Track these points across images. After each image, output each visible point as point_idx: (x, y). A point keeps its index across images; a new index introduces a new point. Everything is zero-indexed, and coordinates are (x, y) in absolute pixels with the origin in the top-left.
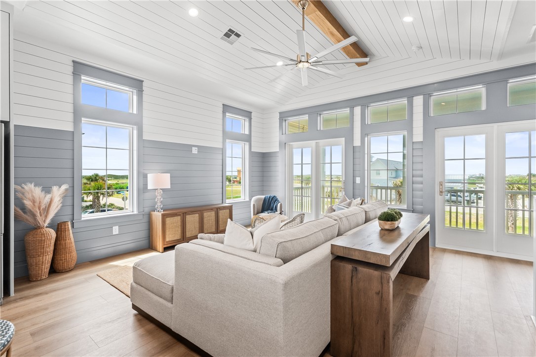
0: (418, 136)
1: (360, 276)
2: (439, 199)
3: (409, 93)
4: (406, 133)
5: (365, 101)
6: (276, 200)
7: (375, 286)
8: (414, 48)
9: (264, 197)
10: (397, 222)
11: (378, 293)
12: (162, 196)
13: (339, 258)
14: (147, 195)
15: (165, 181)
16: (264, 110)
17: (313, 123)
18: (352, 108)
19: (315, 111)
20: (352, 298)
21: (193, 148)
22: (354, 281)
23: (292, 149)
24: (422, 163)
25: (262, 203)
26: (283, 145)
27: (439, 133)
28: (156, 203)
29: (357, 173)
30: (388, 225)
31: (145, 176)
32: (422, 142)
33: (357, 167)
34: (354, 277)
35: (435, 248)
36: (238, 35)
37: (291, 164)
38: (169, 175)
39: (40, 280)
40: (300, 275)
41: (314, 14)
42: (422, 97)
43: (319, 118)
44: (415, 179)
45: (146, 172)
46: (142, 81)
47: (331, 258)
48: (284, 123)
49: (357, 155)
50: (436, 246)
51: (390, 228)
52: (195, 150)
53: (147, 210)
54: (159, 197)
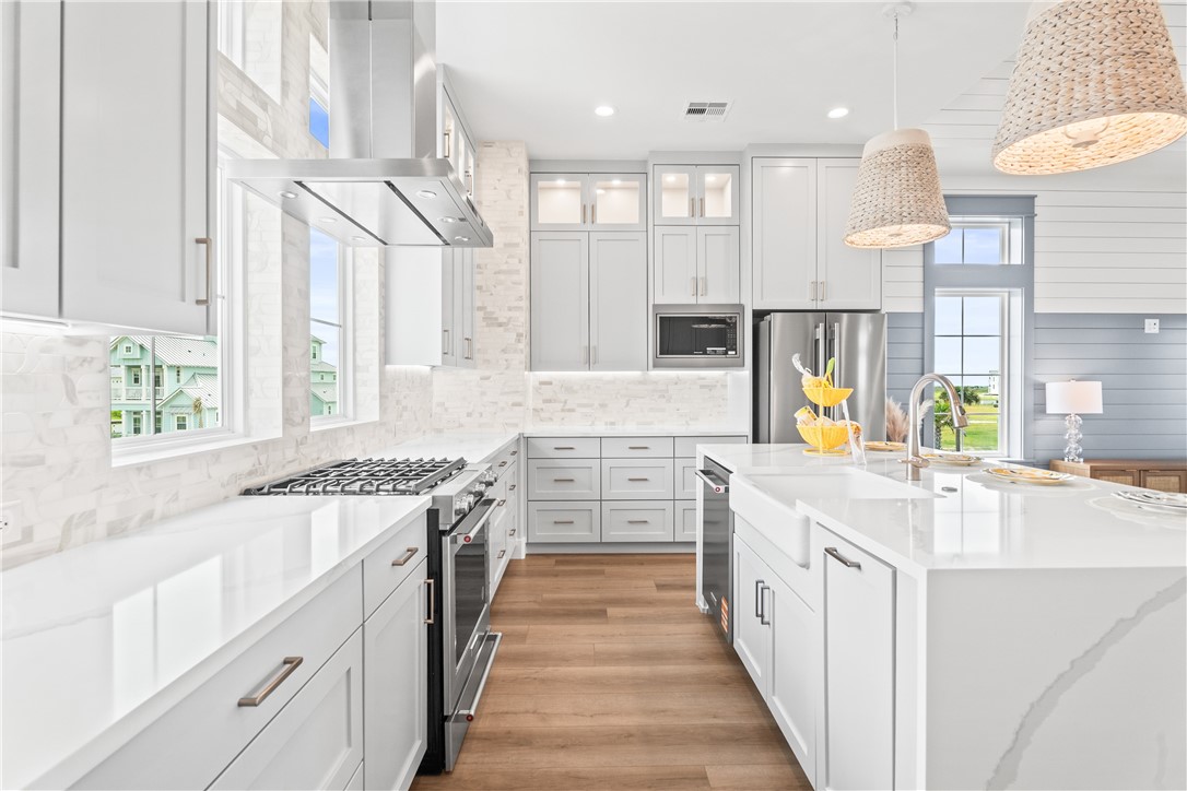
12: (1081, 428)
14: (1043, 425)
15: (1092, 398)
21: (1146, 321)
28: (1066, 443)
31: (1041, 388)
38: (1098, 385)
45: (1041, 379)
46: (1033, 197)
52: (1151, 327)
53: (1042, 455)
54: (1074, 431)
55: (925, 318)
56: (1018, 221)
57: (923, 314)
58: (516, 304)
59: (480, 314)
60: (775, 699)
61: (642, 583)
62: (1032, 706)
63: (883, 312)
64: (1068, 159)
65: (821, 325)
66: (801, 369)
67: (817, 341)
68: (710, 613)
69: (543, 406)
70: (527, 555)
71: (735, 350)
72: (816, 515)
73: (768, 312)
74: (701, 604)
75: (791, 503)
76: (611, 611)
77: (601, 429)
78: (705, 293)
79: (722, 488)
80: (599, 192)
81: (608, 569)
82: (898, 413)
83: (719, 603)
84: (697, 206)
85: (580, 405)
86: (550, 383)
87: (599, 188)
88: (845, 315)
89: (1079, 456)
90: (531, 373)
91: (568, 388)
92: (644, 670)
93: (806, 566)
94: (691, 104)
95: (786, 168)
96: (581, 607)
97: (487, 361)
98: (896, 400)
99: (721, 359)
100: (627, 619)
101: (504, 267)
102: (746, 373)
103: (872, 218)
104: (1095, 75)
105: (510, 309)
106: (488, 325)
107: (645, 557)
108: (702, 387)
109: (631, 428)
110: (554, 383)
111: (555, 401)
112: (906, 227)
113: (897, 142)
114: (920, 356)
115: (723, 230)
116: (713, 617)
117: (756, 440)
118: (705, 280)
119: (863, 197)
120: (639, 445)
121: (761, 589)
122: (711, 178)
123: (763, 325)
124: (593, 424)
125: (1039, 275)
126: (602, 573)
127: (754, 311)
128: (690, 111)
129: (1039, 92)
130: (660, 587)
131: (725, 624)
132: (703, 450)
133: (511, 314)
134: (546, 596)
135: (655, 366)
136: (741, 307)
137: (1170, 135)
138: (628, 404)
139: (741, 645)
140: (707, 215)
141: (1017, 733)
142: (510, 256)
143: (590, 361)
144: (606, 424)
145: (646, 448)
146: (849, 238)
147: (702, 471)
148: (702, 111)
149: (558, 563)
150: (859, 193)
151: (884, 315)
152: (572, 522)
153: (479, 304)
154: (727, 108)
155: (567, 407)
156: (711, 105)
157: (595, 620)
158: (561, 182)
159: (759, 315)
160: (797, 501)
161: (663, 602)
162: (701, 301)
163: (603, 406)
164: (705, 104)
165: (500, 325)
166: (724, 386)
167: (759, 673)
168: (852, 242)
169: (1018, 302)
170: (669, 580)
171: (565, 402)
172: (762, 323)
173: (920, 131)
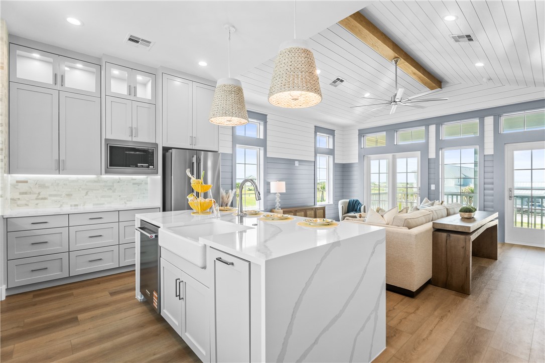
0: (489, 149)
1: (451, 239)
2: (508, 203)
3: (481, 114)
4: (478, 147)
5: (439, 121)
6: (359, 203)
7: (462, 243)
8: (484, 80)
9: (348, 200)
10: (473, 213)
11: (463, 248)
12: (280, 198)
13: (438, 230)
14: (270, 197)
15: (283, 187)
16: (344, 128)
17: (390, 138)
18: (427, 126)
19: (391, 129)
20: (447, 252)
21: (295, 162)
22: (448, 242)
23: (370, 160)
24: (493, 172)
25: (347, 205)
26: (362, 157)
27: (508, 148)
28: (276, 203)
29: (432, 181)
30: (466, 215)
31: (269, 184)
32: (493, 155)
33: (432, 176)
34: (448, 240)
35: (503, 243)
36: (342, 81)
37: (369, 173)
38: (284, 183)
40: (421, 233)
41: (403, 64)
42: (492, 117)
43: (396, 134)
44: (486, 186)
45: (269, 181)
46: (267, 115)
47: (432, 230)
48: (362, 138)
49: (432, 166)
50: (505, 242)
51: (468, 217)
52: (297, 163)
53: (269, 208)
54: (278, 199)
55: (233, 156)
56: (262, 123)
57: (232, 154)
60: (187, 334)
61: (102, 295)
62: (296, 303)
63: (219, 152)
64: (288, 104)
65: (195, 156)
66: (190, 176)
67: (193, 163)
68: (146, 300)
69: (20, 197)
70: (7, 297)
71: (153, 166)
72: (210, 243)
73: (171, 148)
74: (139, 297)
75: (197, 240)
76: (81, 317)
77: (67, 209)
78: (136, 136)
79: (154, 235)
80: (67, 69)
81: (75, 292)
82: (224, 194)
83: (152, 294)
84: (132, 90)
85: (50, 195)
86: (26, 182)
87: (66, 66)
88: (203, 152)
89: (280, 207)
90: (9, 175)
91: (42, 185)
92: (108, 345)
93: (204, 268)
94: (131, 36)
95: (178, 82)
96: (58, 321)
98: (224, 189)
99: (146, 170)
100: (93, 318)
102: (159, 177)
103: (221, 112)
104: (300, 76)
107: (100, 279)
108: (134, 184)
109: (89, 207)
110: (29, 181)
111: (30, 193)
112: (233, 118)
113: (231, 83)
114: (231, 171)
115: (147, 105)
116: (148, 301)
117: (164, 210)
118: (137, 129)
119: (217, 102)
120: (96, 217)
121: (178, 282)
122: (140, 78)
123: (168, 154)
124: (61, 206)
125: (268, 143)
126: (72, 295)
127: (163, 147)
128: (130, 39)
129: (284, 77)
130: (112, 294)
131: (155, 304)
132: (139, 216)
134: (27, 320)
135: (107, 172)
136: (157, 145)
137: (316, 102)
138: (87, 193)
139: (165, 313)
140: (138, 96)
141: (292, 315)
143: (59, 167)
144: (71, 206)
145: (101, 218)
146: (211, 119)
147: (139, 228)
148: (137, 42)
149: (35, 296)
150: (216, 101)
151: (219, 154)
152: (46, 268)
154: (151, 44)
155: (40, 197)
156: (142, 40)
157: (69, 326)
158: (36, 55)
159: (166, 150)
160: (200, 238)
161: (115, 302)
162: (134, 139)
163: (69, 195)
164: (139, 39)
166: (146, 183)
167: (177, 324)
168: (212, 121)
169: (262, 152)
170: (118, 288)
171: (39, 194)
172: (167, 153)
173: (239, 81)
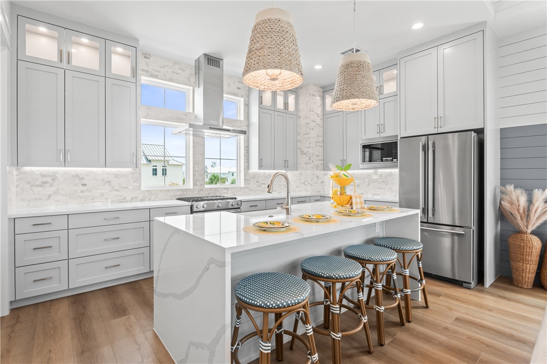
39: (521, 287)
58: (309, 146)
59: (299, 151)
97: (301, 168)
101: (306, 132)
105: (307, 148)
106: (301, 154)
133: (308, 149)
142: (307, 128)
153: (299, 147)
165: (305, 154)
